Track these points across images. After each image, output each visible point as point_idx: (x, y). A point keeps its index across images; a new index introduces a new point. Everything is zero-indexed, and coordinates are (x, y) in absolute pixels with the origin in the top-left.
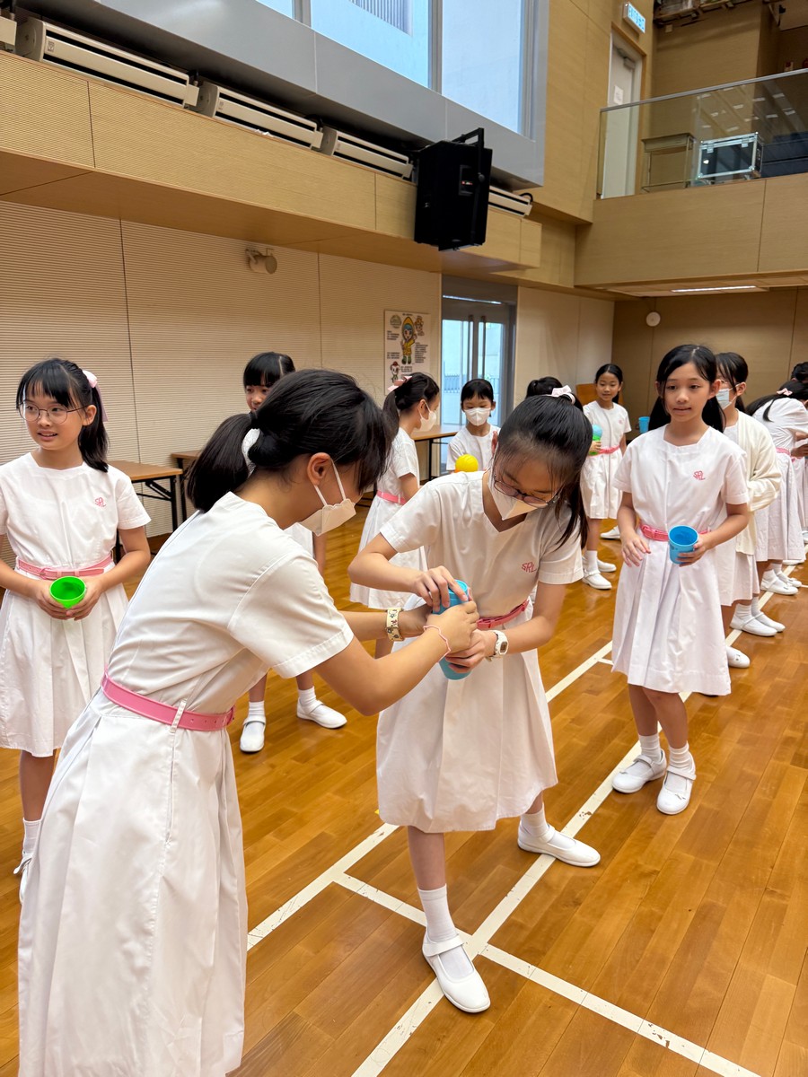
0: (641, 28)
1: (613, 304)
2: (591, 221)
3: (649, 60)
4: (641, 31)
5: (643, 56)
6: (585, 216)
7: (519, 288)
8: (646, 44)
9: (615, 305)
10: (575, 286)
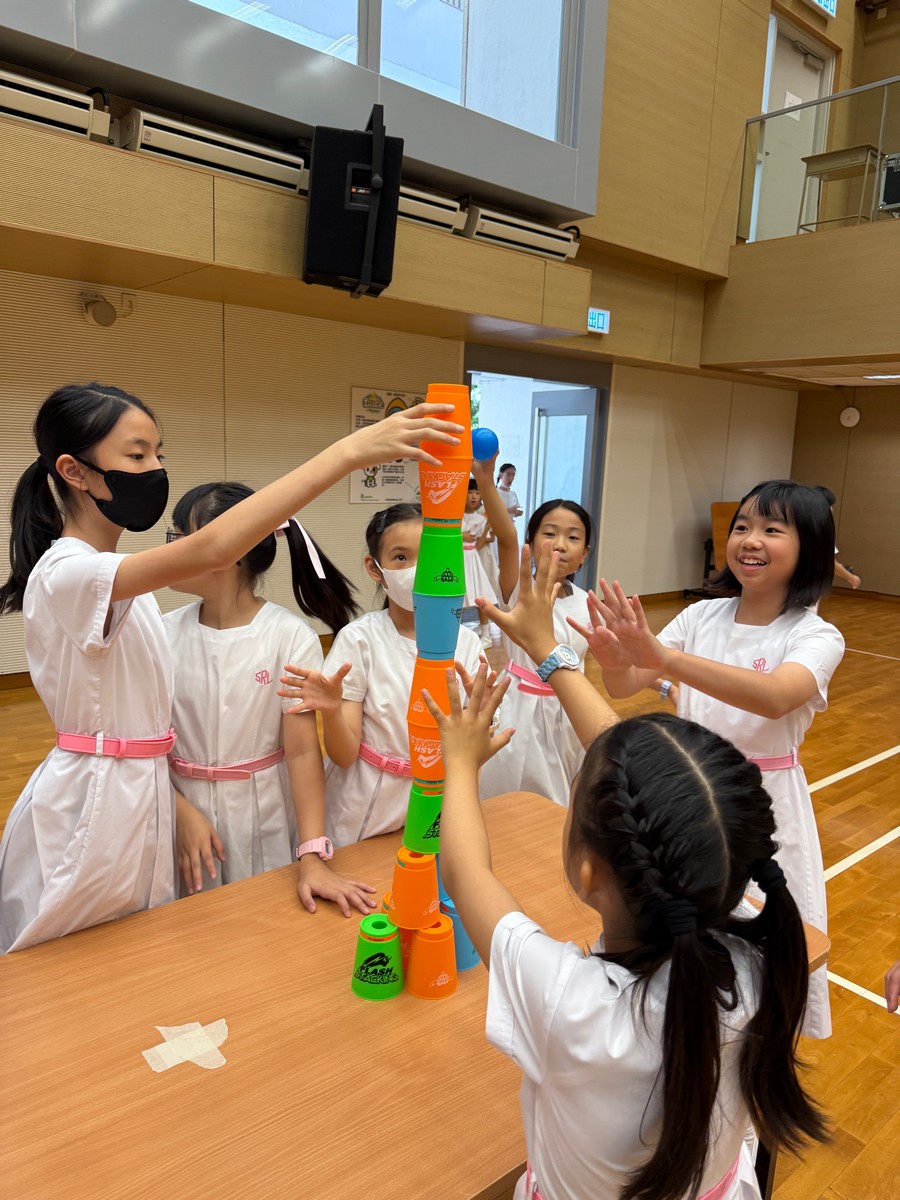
0: (828, 10)
1: (796, 394)
2: (726, 276)
3: (847, 57)
4: (828, 15)
5: (838, 52)
6: (715, 266)
7: (614, 366)
8: (842, 34)
9: (799, 397)
10: (702, 366)
